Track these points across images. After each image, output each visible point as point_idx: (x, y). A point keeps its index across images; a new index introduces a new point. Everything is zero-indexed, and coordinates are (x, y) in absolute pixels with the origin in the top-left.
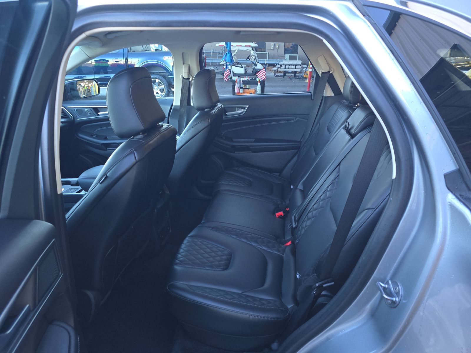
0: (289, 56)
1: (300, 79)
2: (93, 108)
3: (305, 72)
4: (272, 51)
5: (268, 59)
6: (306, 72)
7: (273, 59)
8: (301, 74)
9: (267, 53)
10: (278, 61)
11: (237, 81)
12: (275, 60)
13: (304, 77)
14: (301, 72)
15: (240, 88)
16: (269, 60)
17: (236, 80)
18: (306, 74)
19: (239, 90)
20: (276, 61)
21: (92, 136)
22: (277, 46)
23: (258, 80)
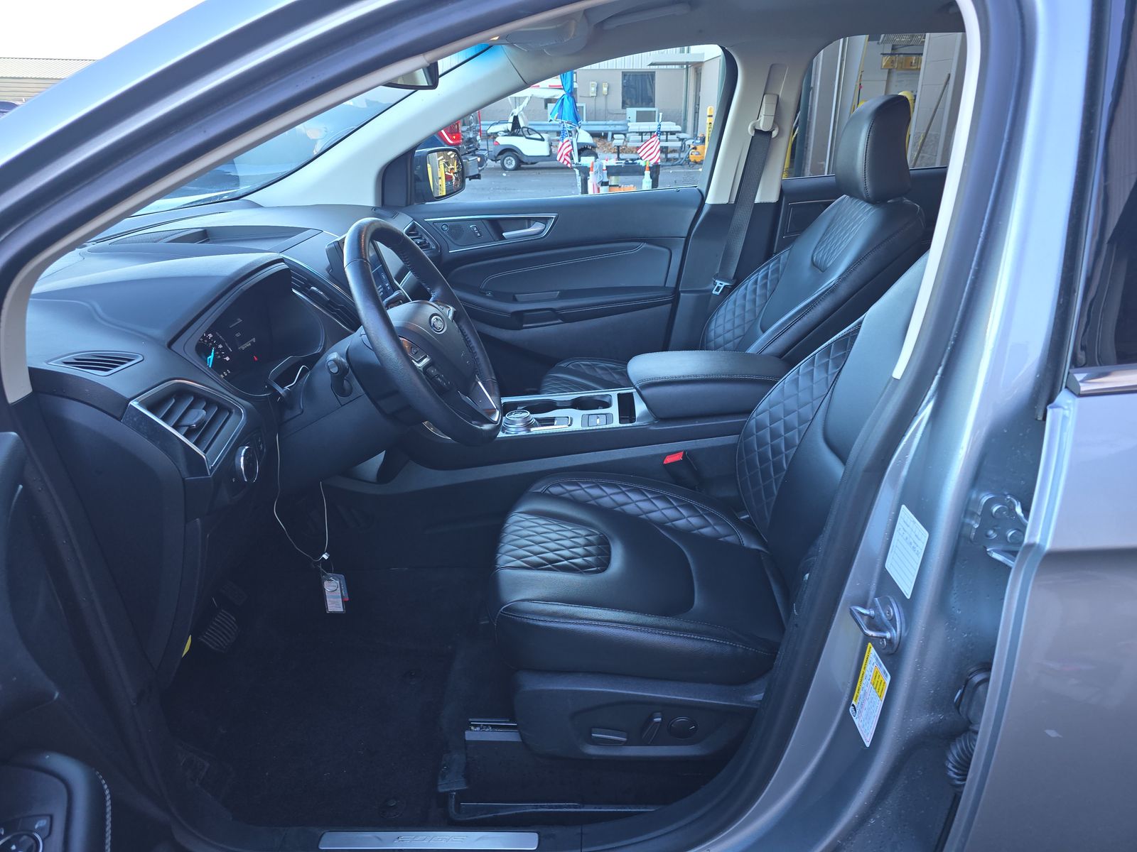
0: (637, 112)
1: (681, 165)
2: (490, 221)
3: (693, 148)
4: (592, 101)
5: (587, 120)
6: (695, 148)
7: (595, 120)
8: (683, 155)
9: (583, 107)
10: (612, 125)
11: (592, 167)
12: (604, 123)
13: (692, 160)
14: (682, 149)
15: (602, 185)
16: (589, 122)
17: (590, 166)
18: (695, 153)
19: (599, 189)
20: (606, 125)
21: (482, 293)
22: (605, 89)
23: (642, 163)
